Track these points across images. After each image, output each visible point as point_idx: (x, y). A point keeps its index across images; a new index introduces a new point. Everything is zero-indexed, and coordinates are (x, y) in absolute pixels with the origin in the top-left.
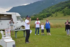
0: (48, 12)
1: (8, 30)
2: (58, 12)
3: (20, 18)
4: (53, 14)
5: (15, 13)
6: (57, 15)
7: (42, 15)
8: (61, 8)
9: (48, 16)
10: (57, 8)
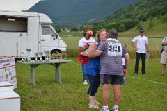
0: (128, 17)
1: (8, 61)
2: (156, 18)
3: (52, 27)
4: (141, 22)
5: (36, 14)
6: (151, 26)
7: (114, 23)
8: (163, 6)
9: (129, 27)
10: (153, 7)
